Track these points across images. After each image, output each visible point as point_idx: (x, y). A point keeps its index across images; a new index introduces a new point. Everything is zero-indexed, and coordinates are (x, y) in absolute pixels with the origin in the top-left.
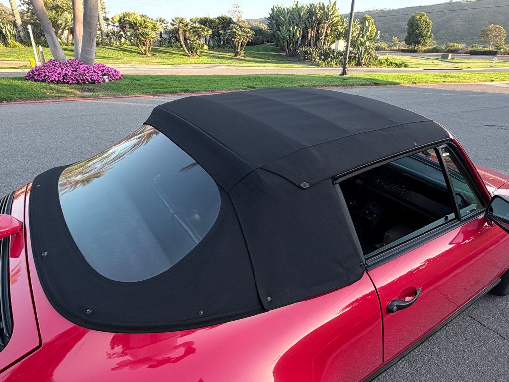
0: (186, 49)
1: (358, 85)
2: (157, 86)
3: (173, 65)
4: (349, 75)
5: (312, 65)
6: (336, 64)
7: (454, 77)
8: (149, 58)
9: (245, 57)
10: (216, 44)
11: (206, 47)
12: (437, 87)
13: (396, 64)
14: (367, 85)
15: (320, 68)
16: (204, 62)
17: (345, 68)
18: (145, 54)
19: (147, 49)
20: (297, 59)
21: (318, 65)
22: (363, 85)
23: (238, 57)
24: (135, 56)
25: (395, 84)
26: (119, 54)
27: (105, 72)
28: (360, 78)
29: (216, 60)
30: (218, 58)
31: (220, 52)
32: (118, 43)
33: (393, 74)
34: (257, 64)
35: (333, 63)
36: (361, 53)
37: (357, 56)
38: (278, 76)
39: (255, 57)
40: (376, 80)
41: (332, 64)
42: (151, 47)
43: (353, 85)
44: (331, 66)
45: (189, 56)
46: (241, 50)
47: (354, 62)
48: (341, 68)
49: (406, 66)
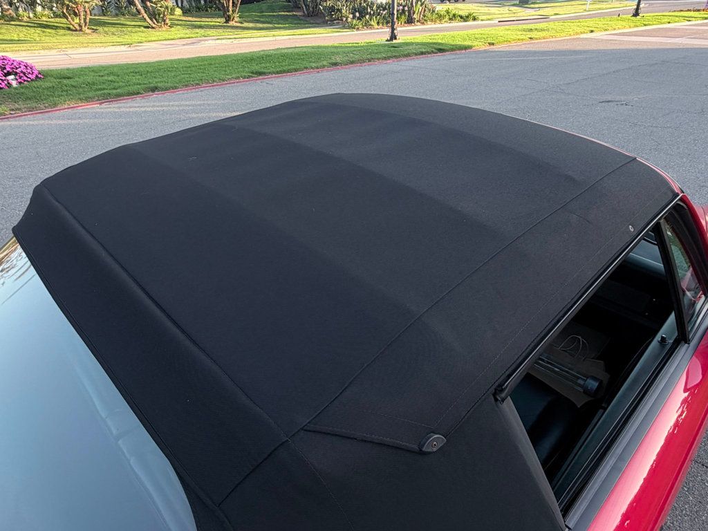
0: (146, 16)
1: (416, 54)
2: (104, 86)
3: (130, 45)
4: (401, 39)
5: (344, 27)
6: (378, 23)
7: (542, 30)
8: (88, 37)
9: (241, 23)
10: (194, 4)
11: (178, 11)
12: (523, 48)
13: (461, 17)
14: (429, 53)
15: (355, 32)
16: (179, 36)
17: (393, 29)
18: (81, 30)
19: (82, 21)
20: (320, 20)
21: (352, 27)
22: (422, 53)
23: (231, 23)
24: (65, 35)
25: (466, 48)
26: (35, 33)
27: (8, 69)
28: (417, 44)
29: (197, 30)
30: (200, 27)
31: (201, 17)
32: (31, 15)
33: (461, 33)
34: (263, 33)
35: (374, 23)
36: (412, 4)
37: (406, 8)
38: (297, 50)
39: (258, 22)
40: (440, 44)
41: (372, 23)
42: (89, 17)
43: (407, 55)
44: (371, 27)
45: (153, 28)
46: (234, 11)
47: (403, 19)
48: (388, 30)
49: (474, 19)
